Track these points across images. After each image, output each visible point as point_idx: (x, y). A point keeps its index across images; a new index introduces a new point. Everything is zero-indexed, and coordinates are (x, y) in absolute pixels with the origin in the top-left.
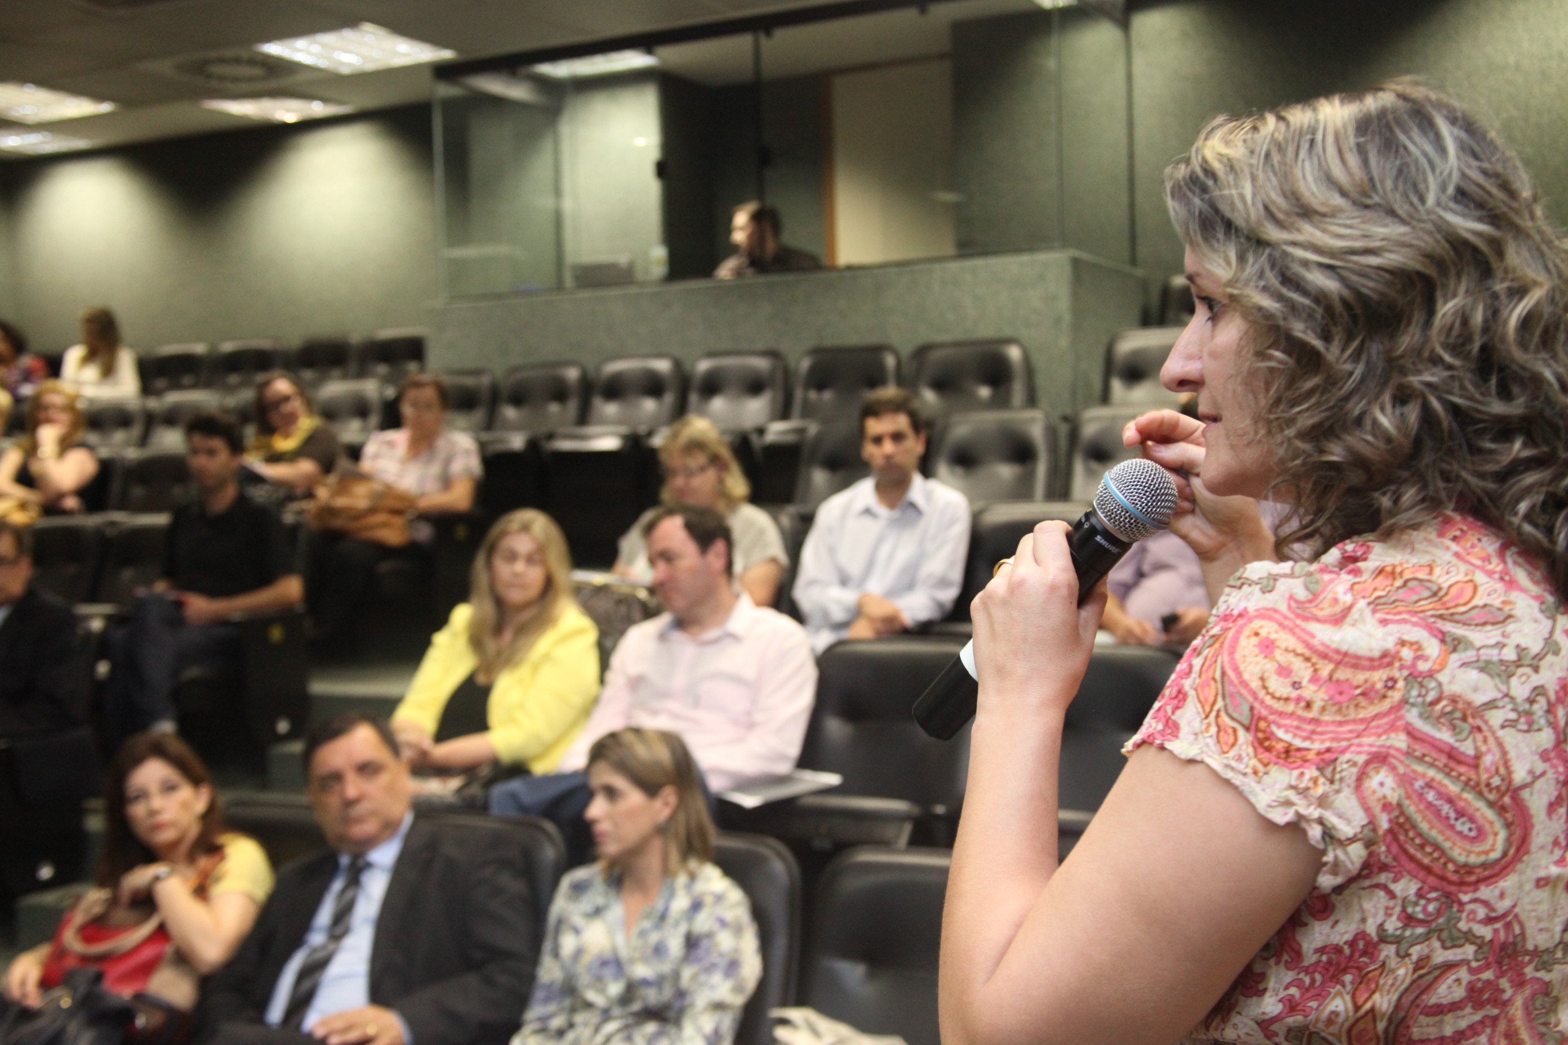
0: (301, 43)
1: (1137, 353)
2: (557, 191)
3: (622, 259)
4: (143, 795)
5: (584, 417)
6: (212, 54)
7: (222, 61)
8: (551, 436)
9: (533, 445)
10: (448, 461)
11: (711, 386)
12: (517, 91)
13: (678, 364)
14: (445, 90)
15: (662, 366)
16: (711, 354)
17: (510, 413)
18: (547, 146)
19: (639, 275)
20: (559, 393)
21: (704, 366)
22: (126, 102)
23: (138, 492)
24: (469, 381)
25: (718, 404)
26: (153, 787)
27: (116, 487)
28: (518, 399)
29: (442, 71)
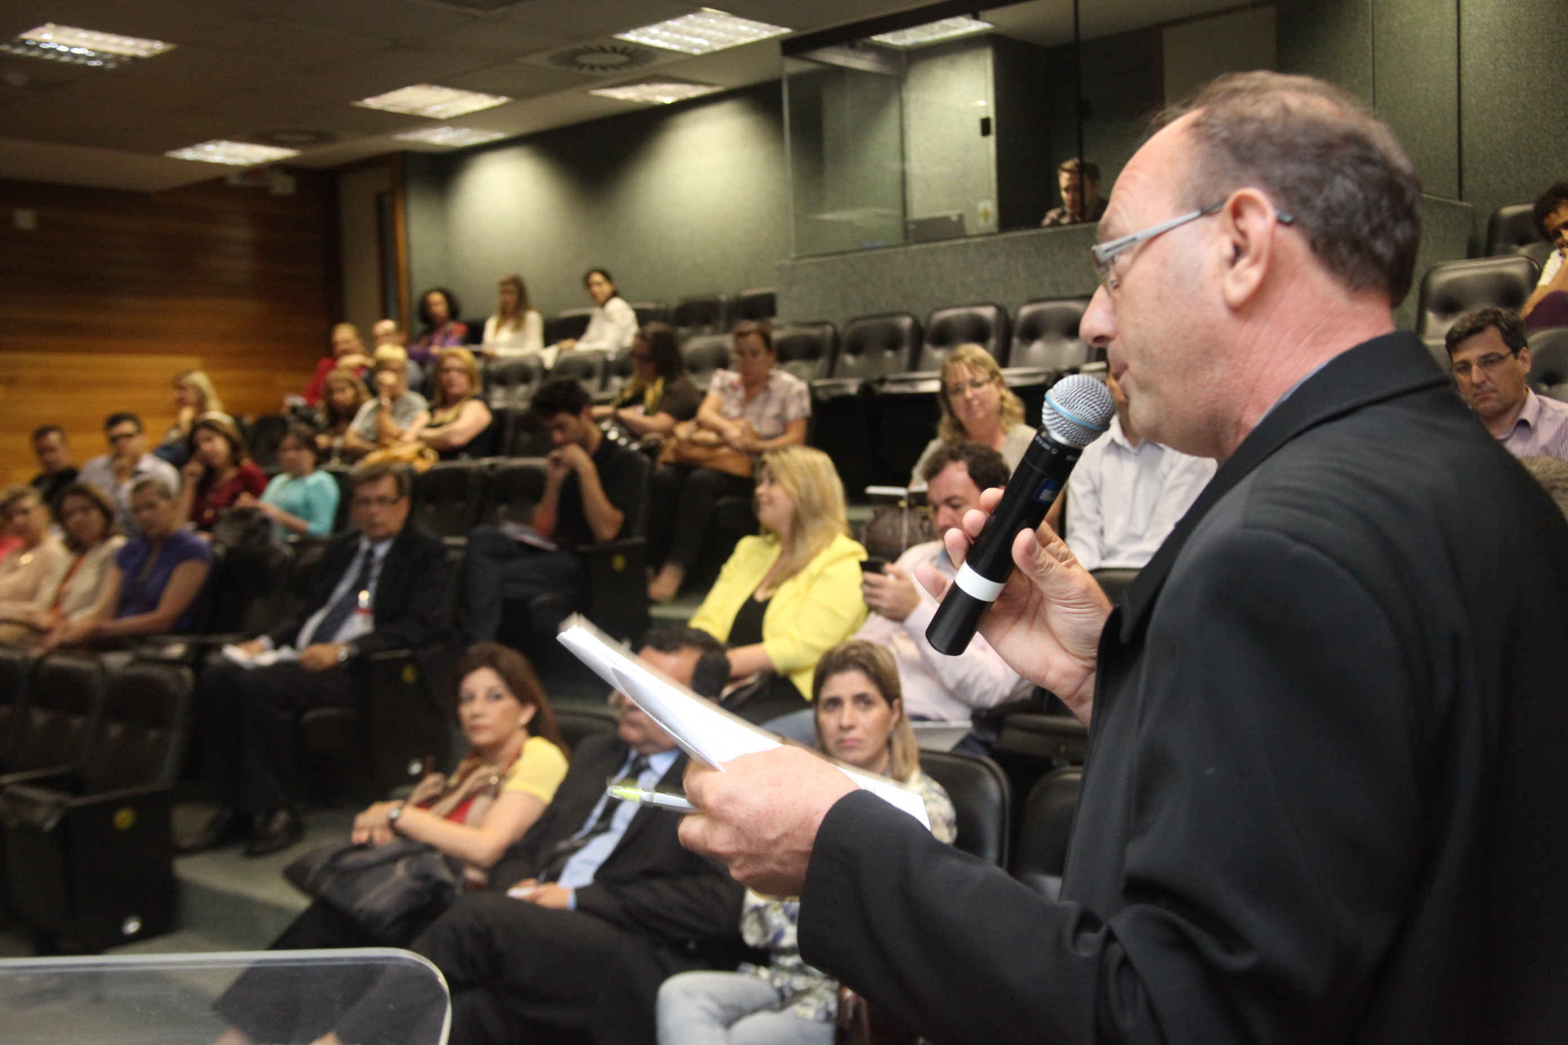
0: (654, 30)
1: (1451, 284)
2: (903, 157)
3: (953, 214)
4: (472, 698)
5: (915, 363)
6: (579, 46)
7: (590, 51)
8: (882, 381)
9: (866, 389)
10: (784, 405)
11: (1032, 331)
12: (862, 63)
13: (1001, 310)
14: (793, 66)
15: (988, 312)
16: (1032, 301)
17: (849, 360)
18: (894, 111)
19: (971, 228)
20: (894, 342)
21: (1026, 311)
22: (518, 95)
23: (525, 438)
24: (815, 332)
25: (1038, 348)
26: (481, 694)
27: (509, 435)
28: (856, 349)
29: (790, 47)
